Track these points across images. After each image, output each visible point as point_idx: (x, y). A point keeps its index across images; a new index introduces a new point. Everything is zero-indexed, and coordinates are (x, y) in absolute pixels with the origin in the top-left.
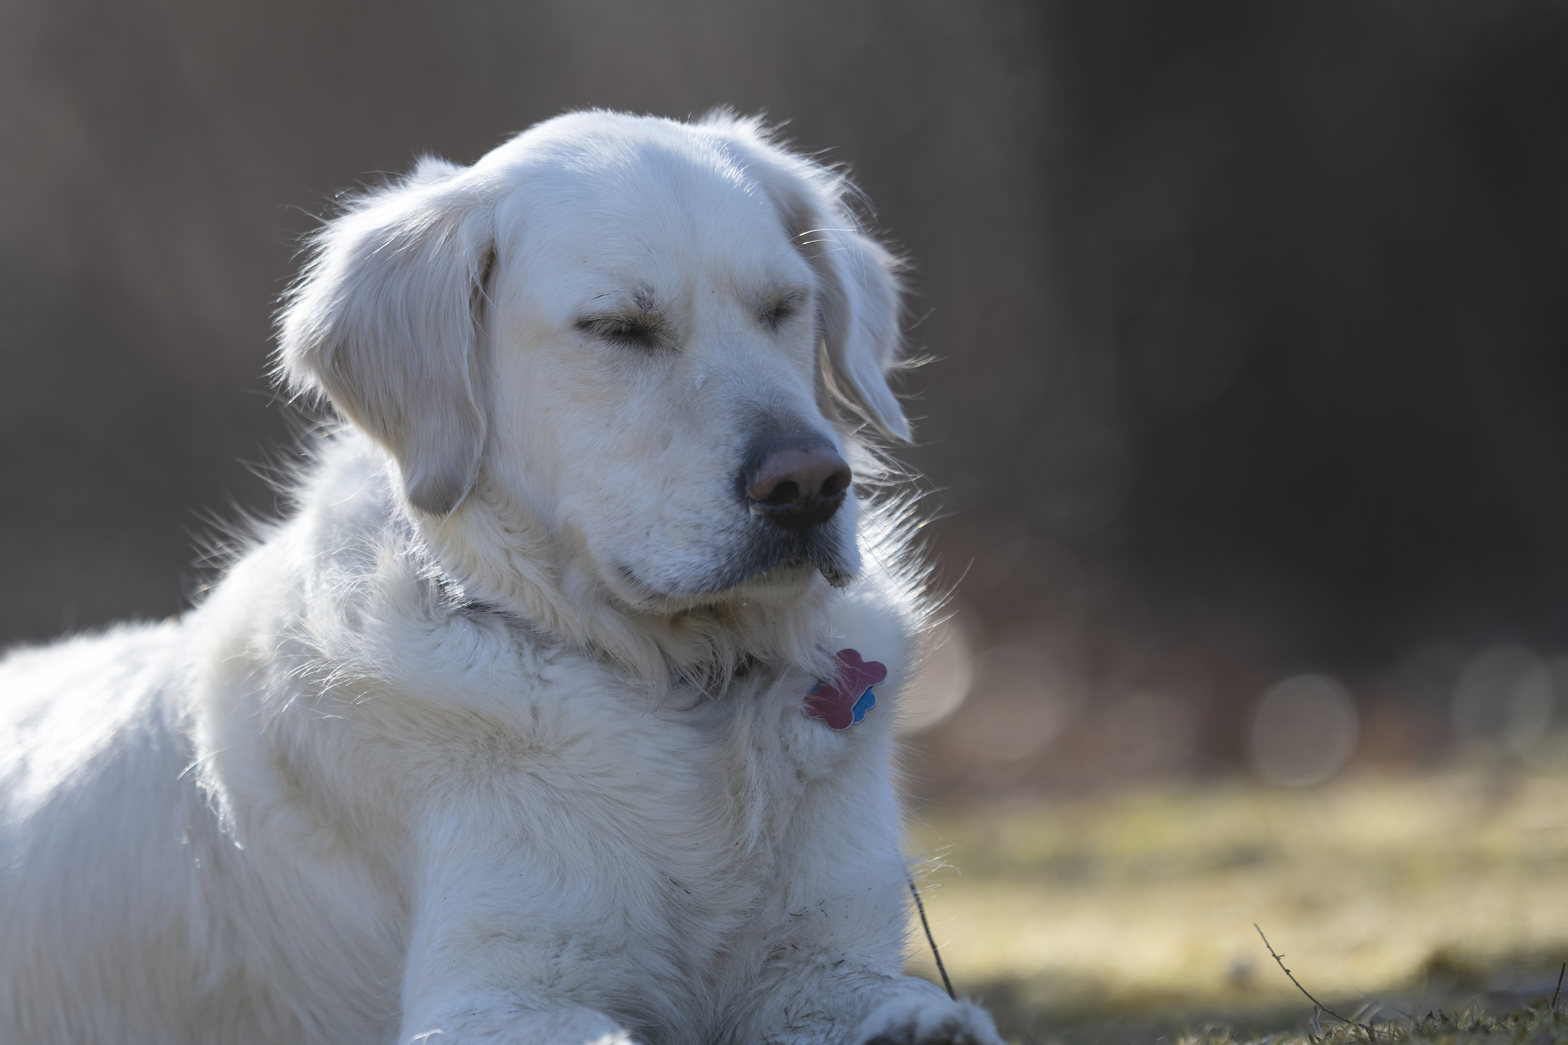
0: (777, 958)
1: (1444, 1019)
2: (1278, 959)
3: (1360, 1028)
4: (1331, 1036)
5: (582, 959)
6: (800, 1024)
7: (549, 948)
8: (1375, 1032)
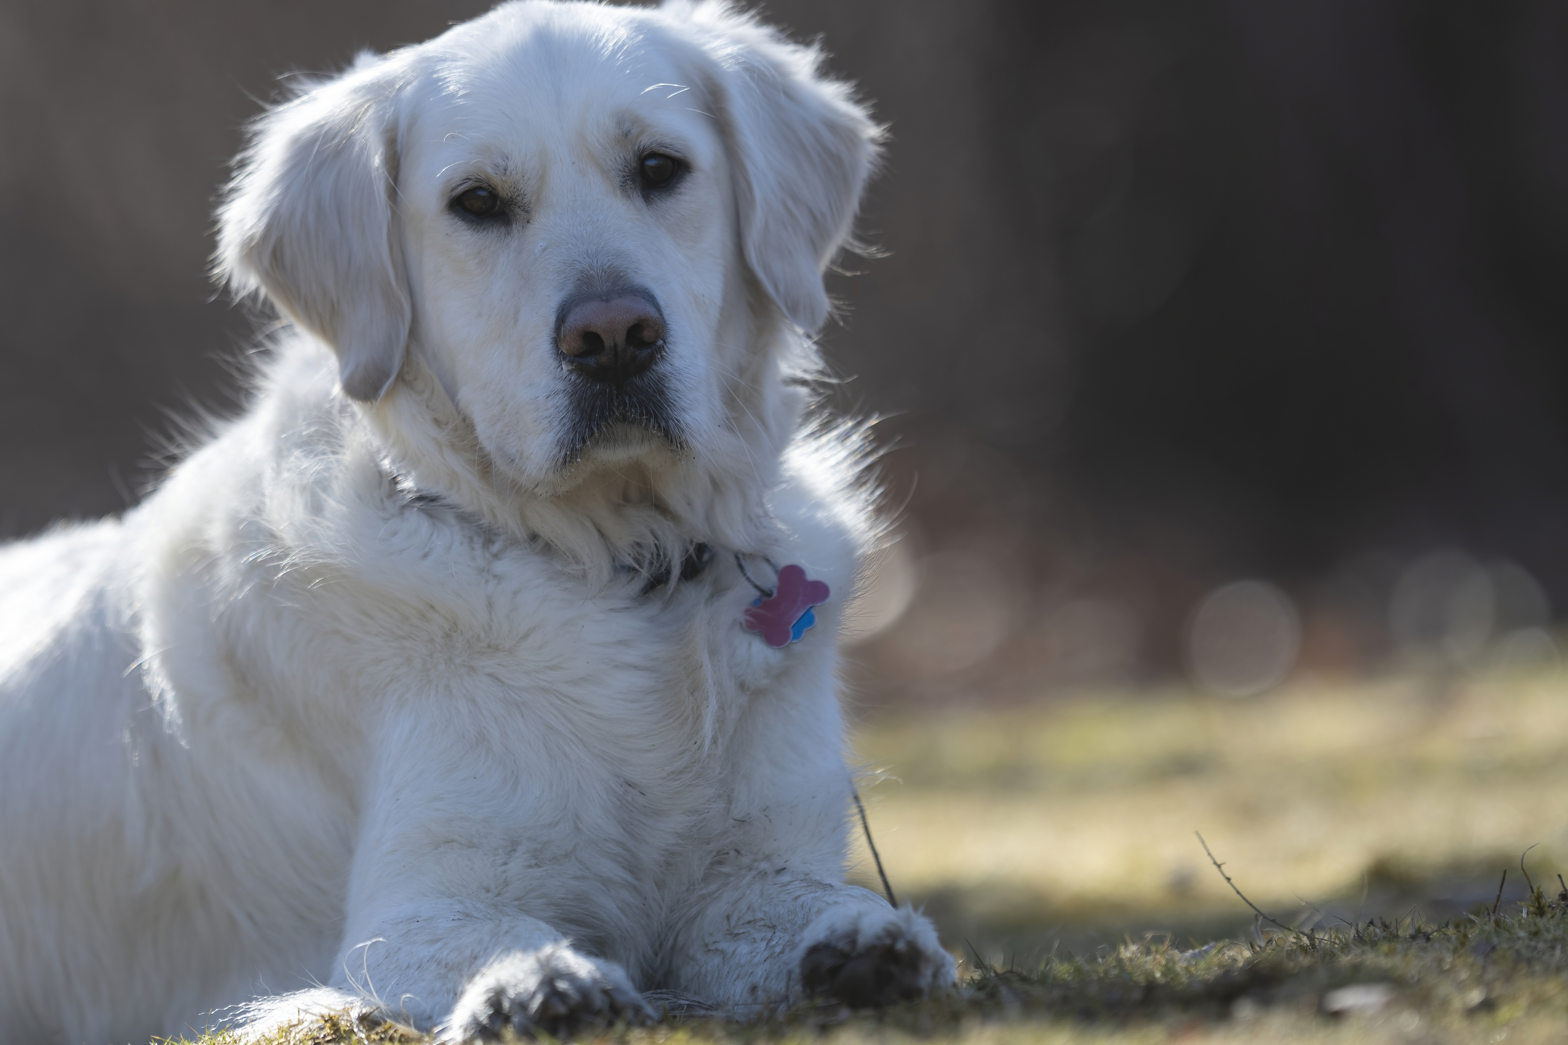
0: (720, 863)
1: (1385, 927)
2: (1219, 866)
3: (1301, 935)
4: (1272, 943)
5: (530, 866)
6: (741, 931)
7: (498, 855)
8: (1316, 939)
